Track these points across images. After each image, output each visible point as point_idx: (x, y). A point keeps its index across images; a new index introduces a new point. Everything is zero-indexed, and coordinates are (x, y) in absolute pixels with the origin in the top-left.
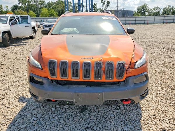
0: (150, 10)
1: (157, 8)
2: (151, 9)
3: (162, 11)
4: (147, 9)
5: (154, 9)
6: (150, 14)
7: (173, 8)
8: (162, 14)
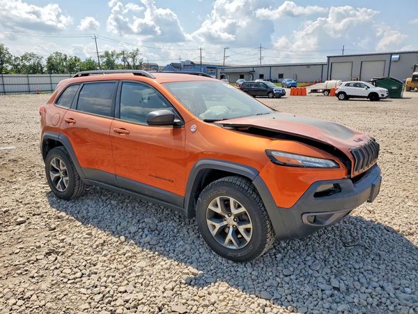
0: (13, 58)
1: (32, 55)
2: (17, 58)
3: (44, 63)
4: (7, 56)
5: (25, 57)
6: (17, 70)
7: (66, 59)
8: (45, 69)
